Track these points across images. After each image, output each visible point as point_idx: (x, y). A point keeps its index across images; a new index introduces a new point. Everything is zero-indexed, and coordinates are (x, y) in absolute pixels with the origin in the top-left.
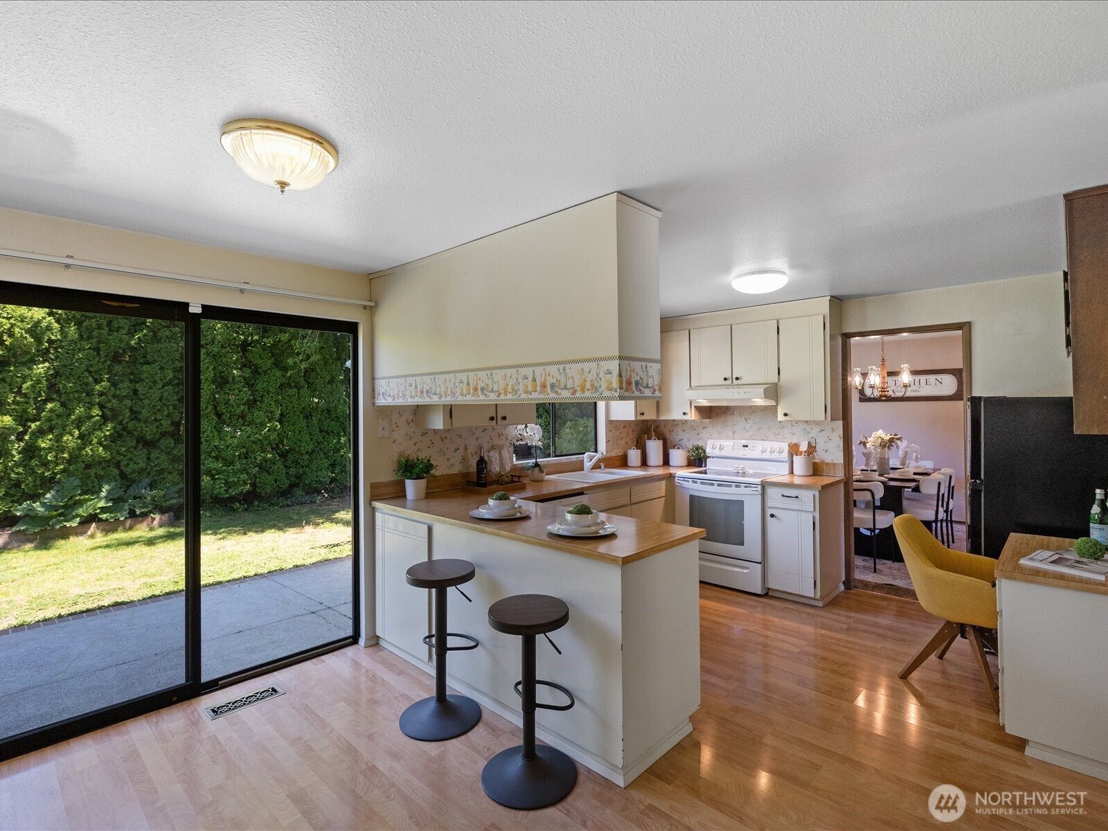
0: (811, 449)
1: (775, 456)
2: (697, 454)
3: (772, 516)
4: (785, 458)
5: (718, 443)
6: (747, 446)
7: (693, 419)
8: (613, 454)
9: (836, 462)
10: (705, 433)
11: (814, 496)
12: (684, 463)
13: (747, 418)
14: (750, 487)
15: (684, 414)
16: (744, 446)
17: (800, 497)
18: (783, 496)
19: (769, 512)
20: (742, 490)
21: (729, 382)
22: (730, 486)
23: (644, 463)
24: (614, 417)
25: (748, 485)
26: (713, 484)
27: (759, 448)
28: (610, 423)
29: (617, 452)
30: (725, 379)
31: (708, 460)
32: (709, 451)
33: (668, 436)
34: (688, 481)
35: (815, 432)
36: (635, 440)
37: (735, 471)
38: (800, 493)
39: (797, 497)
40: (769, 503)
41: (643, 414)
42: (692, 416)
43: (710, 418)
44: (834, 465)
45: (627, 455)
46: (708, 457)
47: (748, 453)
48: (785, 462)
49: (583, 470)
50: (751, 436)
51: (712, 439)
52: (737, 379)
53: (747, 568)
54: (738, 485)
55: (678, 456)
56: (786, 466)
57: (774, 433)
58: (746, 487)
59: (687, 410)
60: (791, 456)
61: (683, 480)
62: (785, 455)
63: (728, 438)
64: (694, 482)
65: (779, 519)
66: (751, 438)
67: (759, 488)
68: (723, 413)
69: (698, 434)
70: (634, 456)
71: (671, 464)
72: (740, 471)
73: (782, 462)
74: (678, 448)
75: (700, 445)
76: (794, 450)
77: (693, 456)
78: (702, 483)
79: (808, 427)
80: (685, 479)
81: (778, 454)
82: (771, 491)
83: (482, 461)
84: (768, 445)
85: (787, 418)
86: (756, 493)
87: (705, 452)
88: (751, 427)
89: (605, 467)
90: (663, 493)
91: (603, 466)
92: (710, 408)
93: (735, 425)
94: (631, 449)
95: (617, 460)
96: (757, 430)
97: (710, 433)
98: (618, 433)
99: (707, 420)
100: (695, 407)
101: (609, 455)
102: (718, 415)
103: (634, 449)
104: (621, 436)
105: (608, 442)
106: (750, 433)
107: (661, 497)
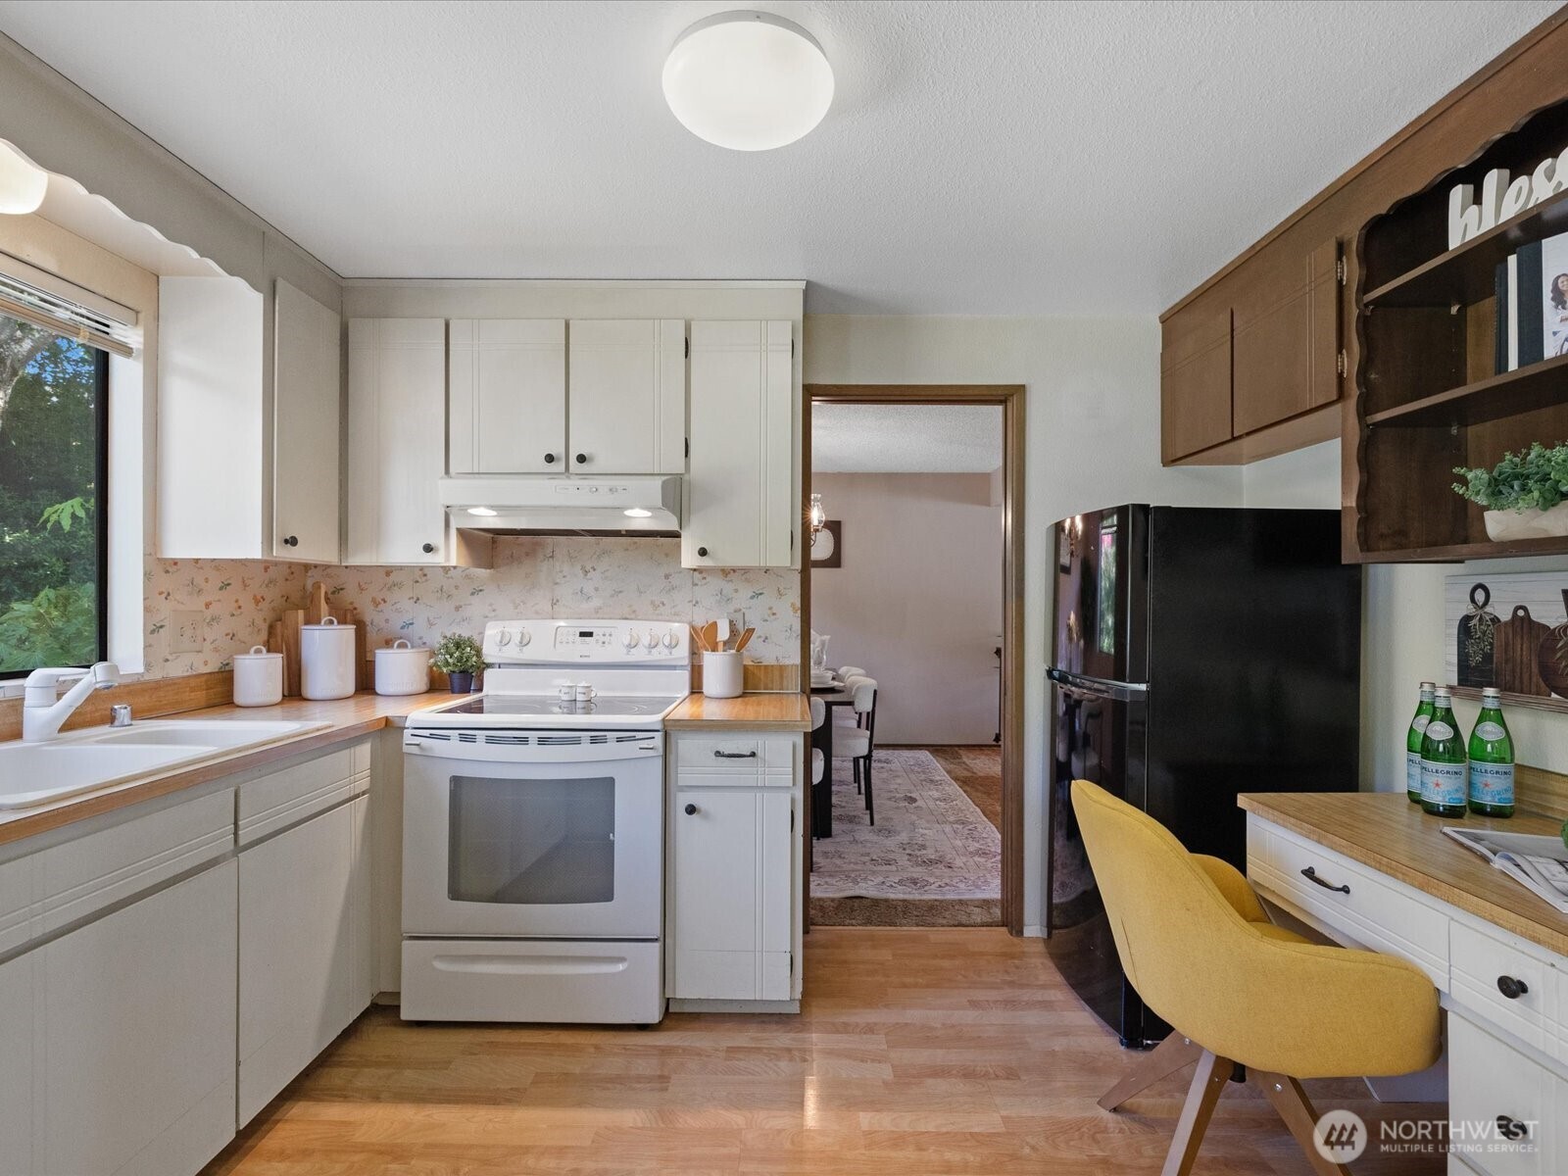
0: (739, 638)
1: (660, 655)
2: (459, 660)
3: (691, 810)
4: (681, 658)
5: (515, 628)
6: (590, 634)
7: (453, 563)
8: (178, 669)
9: (787, 662)
10: (476, 607)
12: (422, 684)
13: (588, 568)
14: (631, 739)
15: (428, 548)
16: (583, 634)
17: (759, 753)
18: (718, 754)
19: (682, 800)
20: (611, 749)
21: (557, 467)
22: (577, 741)
23: (294, 690)
24: (177, 548)
25: (627, 734)
26: (524, 741)
27: (619, 638)
28: (160, 568)
29: (193, 663)
30: (550, 458)
31: (488, 674)
32: (490, 653)
33: (369, 615)
34: (447, 738)
35: (742, 597)
36: (265, 627)
37: (566, 697)
38: (760, 742)
39: (753, 755)
40: (683, 776)
41: (292, 541)
42: (451, 554)
43: (491, 567)
44: (782, 668)
45: (231, 672)
46: (489, 666)
47: (592, 650)
48: (682, 667)
50: (597, 610)
51: (496, 618)
52: (582, 459)
53: (621, 960)
54: (598, 735)
55: (399, 669)
56: (684, 676)
57: (652, 603)
58: (620, 740)
59: (437, 540)
60: (694, 653)
61: (432, 736)
62: (682, 653)
63: (539, 615)
64: (464, 739)
65: (706, 816)
66: (597, 613)
67: (658, 740)
68: (527, 554)
69: (458, 608)
70: (259, 672)
71: (379, 688)
72: (580, 697)
73: (674, 667)
74: (402, 646)
75: (466, 634)
76: (702, 639)
77: (447, 664)
78: (490, 740)
79: (728, 588)
80: (437, 732)
81: (666, 651)
82: (688, 746)
84: (644, 630)
85: (706, 562)
86: (651, 753)
87: (479, 653)
88: (596, 589)
89: (136, 715)
90: (364, 784)
91: (123, 713)
92: (494, 541)
93: (556, 584)
94: (247, 652)
95: (192, 690)
96: (612, 596)
97: (491, 605)
98: (198, 603)
99: (483, 573)
100: (458, 529)
101: (157, 675)
102: (513, 559)
103: (258, 651)
104: (208, 614)
105: (153, 632)
106: (596, 602)
107: (357, 796)
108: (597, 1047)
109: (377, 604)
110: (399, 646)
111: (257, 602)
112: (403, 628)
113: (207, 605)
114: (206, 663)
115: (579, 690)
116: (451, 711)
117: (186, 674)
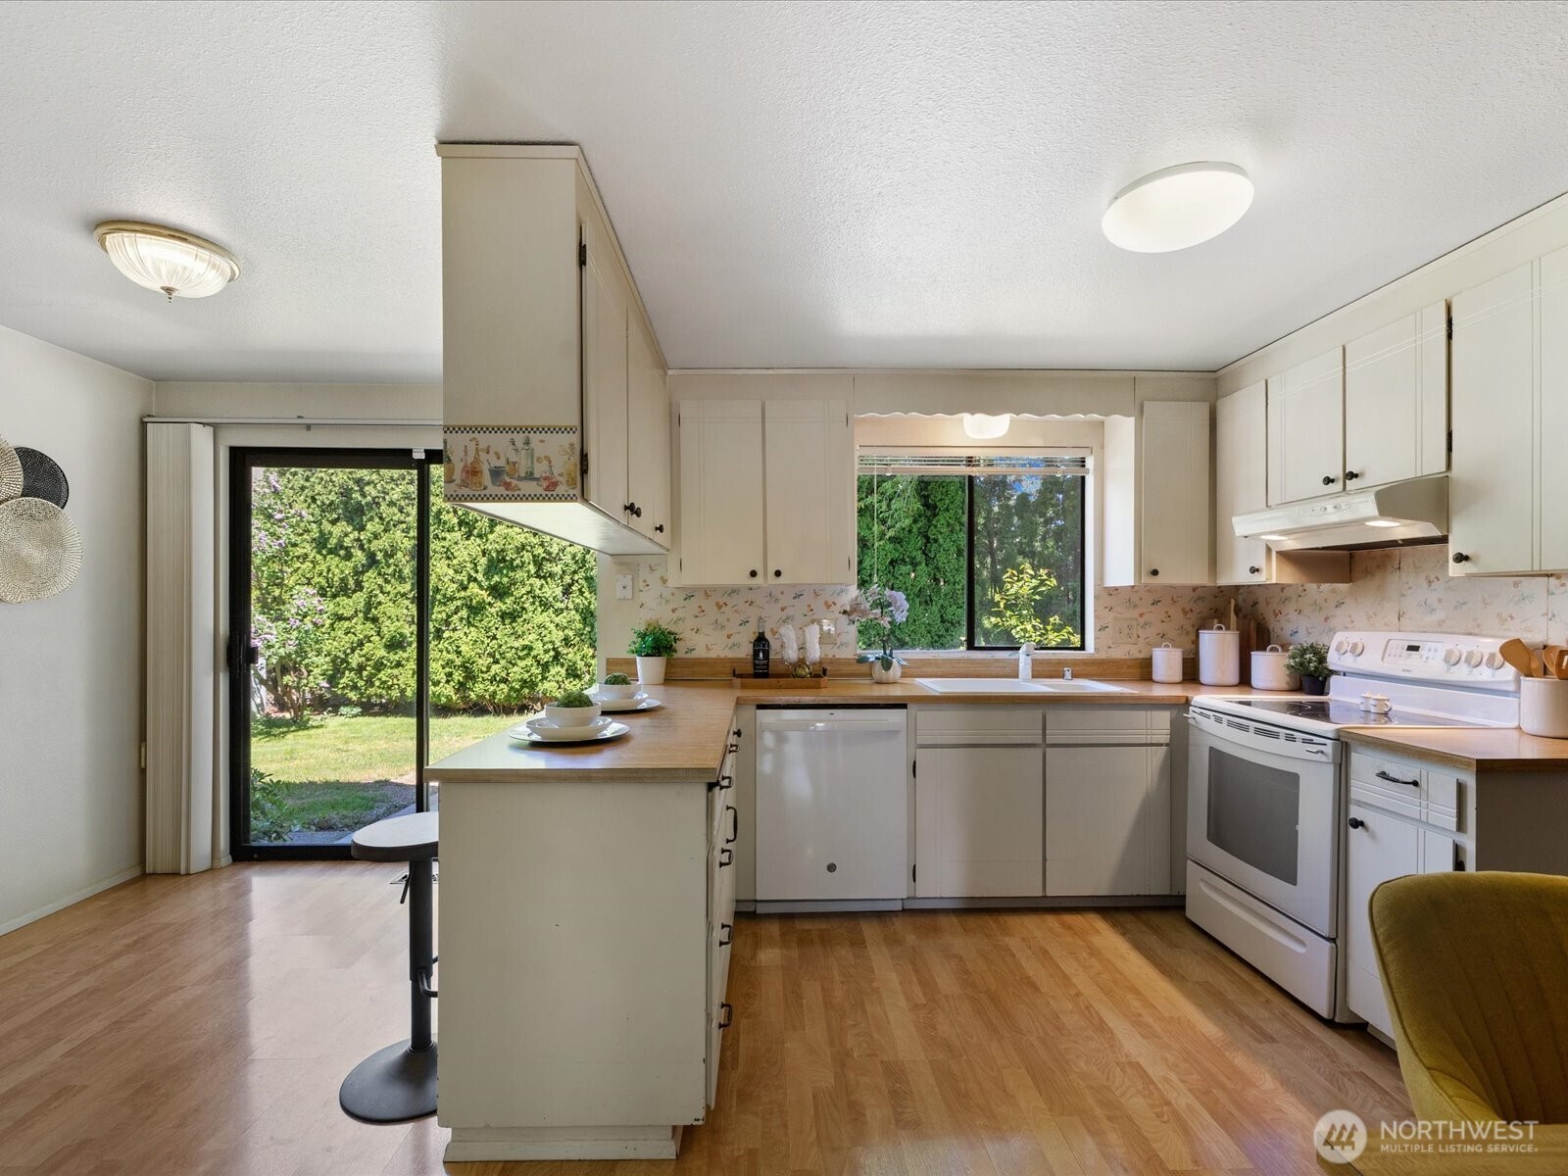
1: (1482, 676)
3: (1360, 824)
5: (1352, 638)
6: (1417, 649)
7: (1274, 580)
8: (1118, 653)
11: (1461, 789)
13: (1432, 578)
14: (1311, 742)
15: (1254, 570)
16: (1410, 648)
17: (1423, 784)
18: (1383, 775)
19: (1353, 813)
20: (1296, 749)
21: (1337, 487)
23: (1190, 676)
24: (1106, 580)
25: (1308, 736)
27: (1442, 653)
28: (1102, 592)
29: (1129, 653)
30: (1328, 481)
31: (1333, 679)
32: (1333, 661)
34: (1208, 717)
37: (1362, 708)
38: (1424, 773)
39: (1415, 783)
40: (1357, 790)
41: (1155, 573)
42: (1272, 573)
45: (1151, 659)
46: (1333, 672)
48: (1509, 694)
49: (1017, 676)
50: (1441, 623)
52: (1351, 475)
53: (1302, 943)
54: (1290, 734)
58: (1305, 741)
59: (1260, 561)
61: (1201, 714)
62: (1508, 674)
64: (1219, 720)
65: (1373, 836)
66: (1431, 627)
67: (1329, 747)
68: (1378, 567)
70: (1167, 662)
71: (1253, 683)
73: (1502, 693)
75: (1317, 643)
77: (1302, 667)
82: (1363, 763)
83: (761, 641)
85: (1468, 568)
86: (1320, 757)
87: (1322, 660)
88: (1440, 601)
89: (1074, 676)
90: (1165, 738)
91: (1068, 675)
92: (1351, 556)
93: (1403, 595)
94: (1160, 646)
95: (1129, 667)
96: (1456, 608)
97: (1350, 616)
98: (1135, 614)
99: (1343, 587)
100: (1277, 552)
101: (1103, 655)
102: (1368, 573)
103: (1167, 646)
104: (1142, 621)
105: (1100, 630)
106: (1440, 615)
107: (1162, 745)
108: (1268, 1001)
109: (1276, 615)
110: (1272, 650)
111: (1186, 613)
112: (1291, 635)
113: (1141, 615)
114: (1140, 651)
115: (1373, 702)
116: (1241, 703)
117: (1124, 657)
